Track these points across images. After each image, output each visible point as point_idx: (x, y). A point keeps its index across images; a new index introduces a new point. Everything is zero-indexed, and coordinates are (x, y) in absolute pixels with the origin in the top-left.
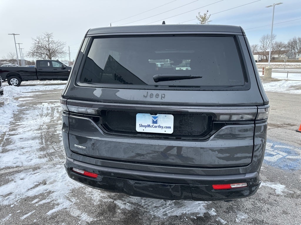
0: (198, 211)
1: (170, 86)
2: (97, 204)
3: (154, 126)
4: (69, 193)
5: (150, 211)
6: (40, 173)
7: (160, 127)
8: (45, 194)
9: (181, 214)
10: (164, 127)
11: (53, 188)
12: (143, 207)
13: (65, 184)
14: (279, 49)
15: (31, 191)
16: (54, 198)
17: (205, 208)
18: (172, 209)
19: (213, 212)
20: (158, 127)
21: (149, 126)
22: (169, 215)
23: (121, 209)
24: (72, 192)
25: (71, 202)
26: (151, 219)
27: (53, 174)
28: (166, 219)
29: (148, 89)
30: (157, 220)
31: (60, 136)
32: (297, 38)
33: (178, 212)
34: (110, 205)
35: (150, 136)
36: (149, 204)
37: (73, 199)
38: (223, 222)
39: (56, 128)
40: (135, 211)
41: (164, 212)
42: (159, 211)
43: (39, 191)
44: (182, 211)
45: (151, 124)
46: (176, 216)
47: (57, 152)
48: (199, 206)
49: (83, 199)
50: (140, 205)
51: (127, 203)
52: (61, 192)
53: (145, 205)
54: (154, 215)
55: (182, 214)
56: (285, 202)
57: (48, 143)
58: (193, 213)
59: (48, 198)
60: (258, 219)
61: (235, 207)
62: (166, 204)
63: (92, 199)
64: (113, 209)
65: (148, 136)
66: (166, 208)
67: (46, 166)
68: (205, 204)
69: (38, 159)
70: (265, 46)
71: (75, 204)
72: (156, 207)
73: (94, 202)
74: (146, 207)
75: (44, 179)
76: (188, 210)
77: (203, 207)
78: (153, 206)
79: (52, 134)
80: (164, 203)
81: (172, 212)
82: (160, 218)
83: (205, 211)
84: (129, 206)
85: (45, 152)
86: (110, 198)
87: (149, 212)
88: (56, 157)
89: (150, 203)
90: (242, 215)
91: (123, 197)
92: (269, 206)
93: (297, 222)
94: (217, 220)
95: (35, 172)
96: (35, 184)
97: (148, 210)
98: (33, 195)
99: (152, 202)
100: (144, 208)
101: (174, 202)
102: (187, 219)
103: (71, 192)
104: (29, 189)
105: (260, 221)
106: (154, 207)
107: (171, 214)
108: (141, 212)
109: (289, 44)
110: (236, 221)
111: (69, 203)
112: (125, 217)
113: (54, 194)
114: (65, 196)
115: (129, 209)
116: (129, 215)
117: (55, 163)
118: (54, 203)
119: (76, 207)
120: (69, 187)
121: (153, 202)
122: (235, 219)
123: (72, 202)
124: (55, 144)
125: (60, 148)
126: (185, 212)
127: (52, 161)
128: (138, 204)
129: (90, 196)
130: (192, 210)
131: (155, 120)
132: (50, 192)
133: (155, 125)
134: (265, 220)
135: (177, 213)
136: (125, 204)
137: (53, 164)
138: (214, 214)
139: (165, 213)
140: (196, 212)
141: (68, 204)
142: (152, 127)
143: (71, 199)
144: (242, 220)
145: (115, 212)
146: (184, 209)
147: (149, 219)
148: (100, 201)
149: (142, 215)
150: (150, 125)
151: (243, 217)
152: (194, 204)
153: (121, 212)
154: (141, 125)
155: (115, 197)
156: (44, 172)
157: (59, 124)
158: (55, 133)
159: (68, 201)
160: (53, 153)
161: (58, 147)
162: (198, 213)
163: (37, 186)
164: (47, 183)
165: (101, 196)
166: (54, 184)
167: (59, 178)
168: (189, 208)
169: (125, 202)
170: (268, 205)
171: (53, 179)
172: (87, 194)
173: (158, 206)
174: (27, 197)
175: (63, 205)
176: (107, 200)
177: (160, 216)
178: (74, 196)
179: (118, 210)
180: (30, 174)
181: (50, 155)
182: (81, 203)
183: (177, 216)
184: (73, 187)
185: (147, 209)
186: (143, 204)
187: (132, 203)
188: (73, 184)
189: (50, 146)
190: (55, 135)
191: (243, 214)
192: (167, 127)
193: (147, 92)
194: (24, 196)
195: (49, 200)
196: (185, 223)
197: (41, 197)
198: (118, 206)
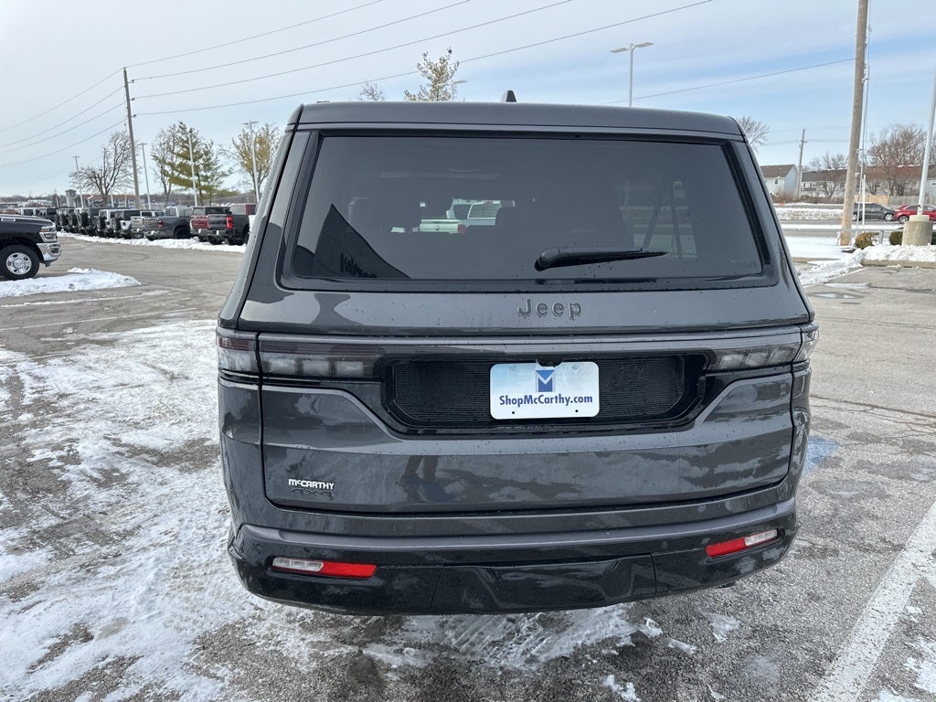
0: (613, 631)
1: (578, 281)
2: (311, 670)
3: (542, 400)
4: (195, 653)
5: (486, 659)
6: (48, 604)
7: (560, 399)
8: (108, 672)
9: (572, 650)
10: (572, 399)
11: (127, 646)
12: (456, 650)
13: (166, 626)
15: (43, 672)
16: (148, 678)
17: (627, 621)
18: (542, 640)
19: (651, 629)
20: (554, 400)
21: (528, 399)
22: (543, 658)
23: (395, 670)
24: (204, 648)
25: (218, 678)
26: (499, 679)
27: (102, 599)
28: (538, 671)
29: (527, 292)
30: (517, 680)
31: (54, 468)
33: (564, 645)
34: (355, 664)
35: (538, 428)
36: (472, 639)
37: (218, 669)
38: (688, 650)
39: (24, 442)
40: (442, 668)
41: (524, 653)
42: (509, 653)
43: (77, 665)
44: (572, 639)
45: (536, 395)
46: (563, 657)
47: (69, 523)
48: (610, 617)
49: (254, 661)
50: (447, 648)
51: (407, 649)
52: (162, 654)
53: (460, 644)
54: (501, 668)
55: (575, 648)
56: (802, 571)
57: (21, 496)
58: (603, 641)
59: (124, 681)
60: (763, 623)
61: (697, 603)
62: (518, 631)
63: (286, 658)
64: (370, 676)
65: (530, 428)
66: (525, 642)
67: (58, 576)
68: (621, 611)
69: (12, 558)
71: (232, 683)
72: (494, 643)
73: (298, 665)
74: (468, 650)
75: (75, 622)
76: (586, 636)
77: (622, 619)
78: (484, 641)
79: (20, 464)
80: (514, 628)
81: (548, 649)
82: (521, 673)
83: (630, 630)
84: (415, 656)
85: (24, 531)
86: (344, 642)
87: (481, 662)
88: (78, 540)
89: (472, 635)
90: (725, 623)
91: (384, 634)
92: (773, 588)
93: (848, 616)
94: (670, 646)
95: (25, 602)
96: (49, 642)
97: (477, 658)
98: (62, 684)
99: (477, 630)
100: (465, 654)
101: (539, 620)
102: (595, 661)
103: (199, 649)
104: (33, 667)
105: (770, 629)
106: (490, 645)
107: (545, 655)
108: (460, 666)
110: (716, 639)
111: (214, 685)
112: (419, 690)
113: (143, 664)
114: (187, 664)
115: (420, 663)
116: (426, 682)
117: (84, 560)
118: (155, 694)
119: (243, 692)
120: (183, 632)
121: (480, 631)
122: (713, 636)
123: (222, 680)
124: (51, 495)
125: (77, 510)
126: (580, 642)
127: (69, 556)
128: (437, 644)
129: (272, 648)
130: (595, 633)
131: (545, 382)
132: (121, 663)
133: (547, 395)
134: (779, 623)
135: (561, 648)
136: (400, 652)
137: (82, 566)
138: (656, 632)
139: (528, 656)
140: (610, 635)
141: (211, 687)
142: (537, 401)
143: (212, 671)
144: (728, 636)
145: (381, 684)
146: (576, 635)
147: (493, 681)
148: (314, 657)
149: (466, 676)
150: (531, 396)
151: (728, 627)
152: (593, 616)
153: (399, 679)
154: (504, 399)
155: (356, 636)
156: (62, 597)
157: (26, 426)
158: (29, 460)
159: (204, 678)
160: (57, 530)
161: (67, 508)
162: (618, 639)
163: (56, 650)
164: (95, 631)
165: (312, 642)
166: (123, 633)
167: (132, 610)
168: (585, 630)
169: (397, 648)
170: (769, 585)
171: (110, 618)
172: (257, 644)
173: (498, 639)
174: (41, 694)
175: (195, 695)
176: (337, 650)
177: (518, 666)
178: (215, 658)
179: (389, 675)
180: (9, 614)
181: (50, 535)
182: (255, 677)
183: (566, 659)
184: (198, 631)
185: (473, 654)
186: (454, 641)
187: (420, 646)
188: (195, 622)
189: (36, 507)
190: (30, 465)
191: (724, 618)
192: (581, 400)
193: (529, 301)
194: (25, 692)
195: (134, 690)
196: (596, 671)
197: (95, 683)
198: (379, 661)
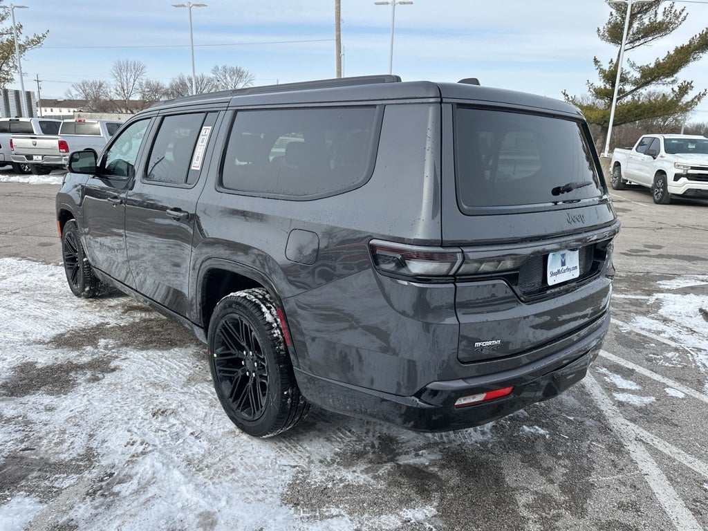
7: (568, 269)
10: (571, 269)
14: (157, 97)
29: (567, 209)
32: (186, 79)
70: (125, 88)
109: (173, 89)
192: (574, 268)
193: (568, 214)
